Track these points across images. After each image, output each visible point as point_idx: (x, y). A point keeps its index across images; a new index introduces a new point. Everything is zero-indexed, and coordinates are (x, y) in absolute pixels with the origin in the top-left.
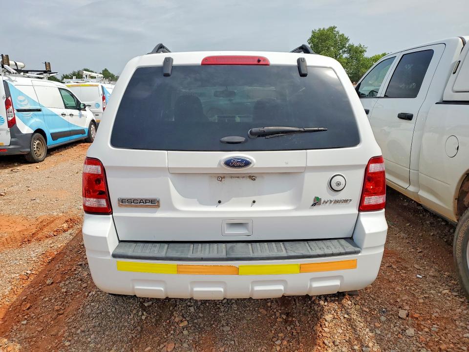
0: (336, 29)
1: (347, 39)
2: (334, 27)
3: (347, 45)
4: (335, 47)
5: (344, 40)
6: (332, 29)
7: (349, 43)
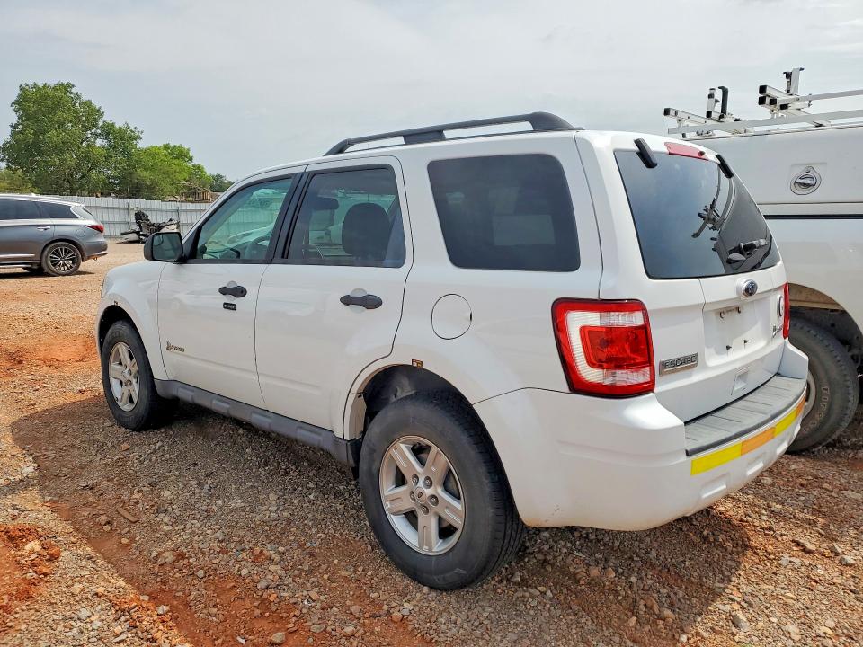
0: (73, 90)
1: (98, 111)
2: (70, 86)
3: (101, 123)
4: (75, 124)
5: (93, 113)
6: (66, 88)
7: (104, 119)
